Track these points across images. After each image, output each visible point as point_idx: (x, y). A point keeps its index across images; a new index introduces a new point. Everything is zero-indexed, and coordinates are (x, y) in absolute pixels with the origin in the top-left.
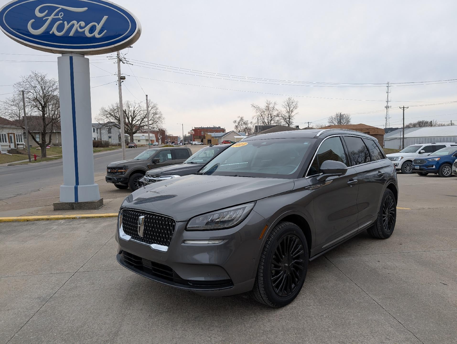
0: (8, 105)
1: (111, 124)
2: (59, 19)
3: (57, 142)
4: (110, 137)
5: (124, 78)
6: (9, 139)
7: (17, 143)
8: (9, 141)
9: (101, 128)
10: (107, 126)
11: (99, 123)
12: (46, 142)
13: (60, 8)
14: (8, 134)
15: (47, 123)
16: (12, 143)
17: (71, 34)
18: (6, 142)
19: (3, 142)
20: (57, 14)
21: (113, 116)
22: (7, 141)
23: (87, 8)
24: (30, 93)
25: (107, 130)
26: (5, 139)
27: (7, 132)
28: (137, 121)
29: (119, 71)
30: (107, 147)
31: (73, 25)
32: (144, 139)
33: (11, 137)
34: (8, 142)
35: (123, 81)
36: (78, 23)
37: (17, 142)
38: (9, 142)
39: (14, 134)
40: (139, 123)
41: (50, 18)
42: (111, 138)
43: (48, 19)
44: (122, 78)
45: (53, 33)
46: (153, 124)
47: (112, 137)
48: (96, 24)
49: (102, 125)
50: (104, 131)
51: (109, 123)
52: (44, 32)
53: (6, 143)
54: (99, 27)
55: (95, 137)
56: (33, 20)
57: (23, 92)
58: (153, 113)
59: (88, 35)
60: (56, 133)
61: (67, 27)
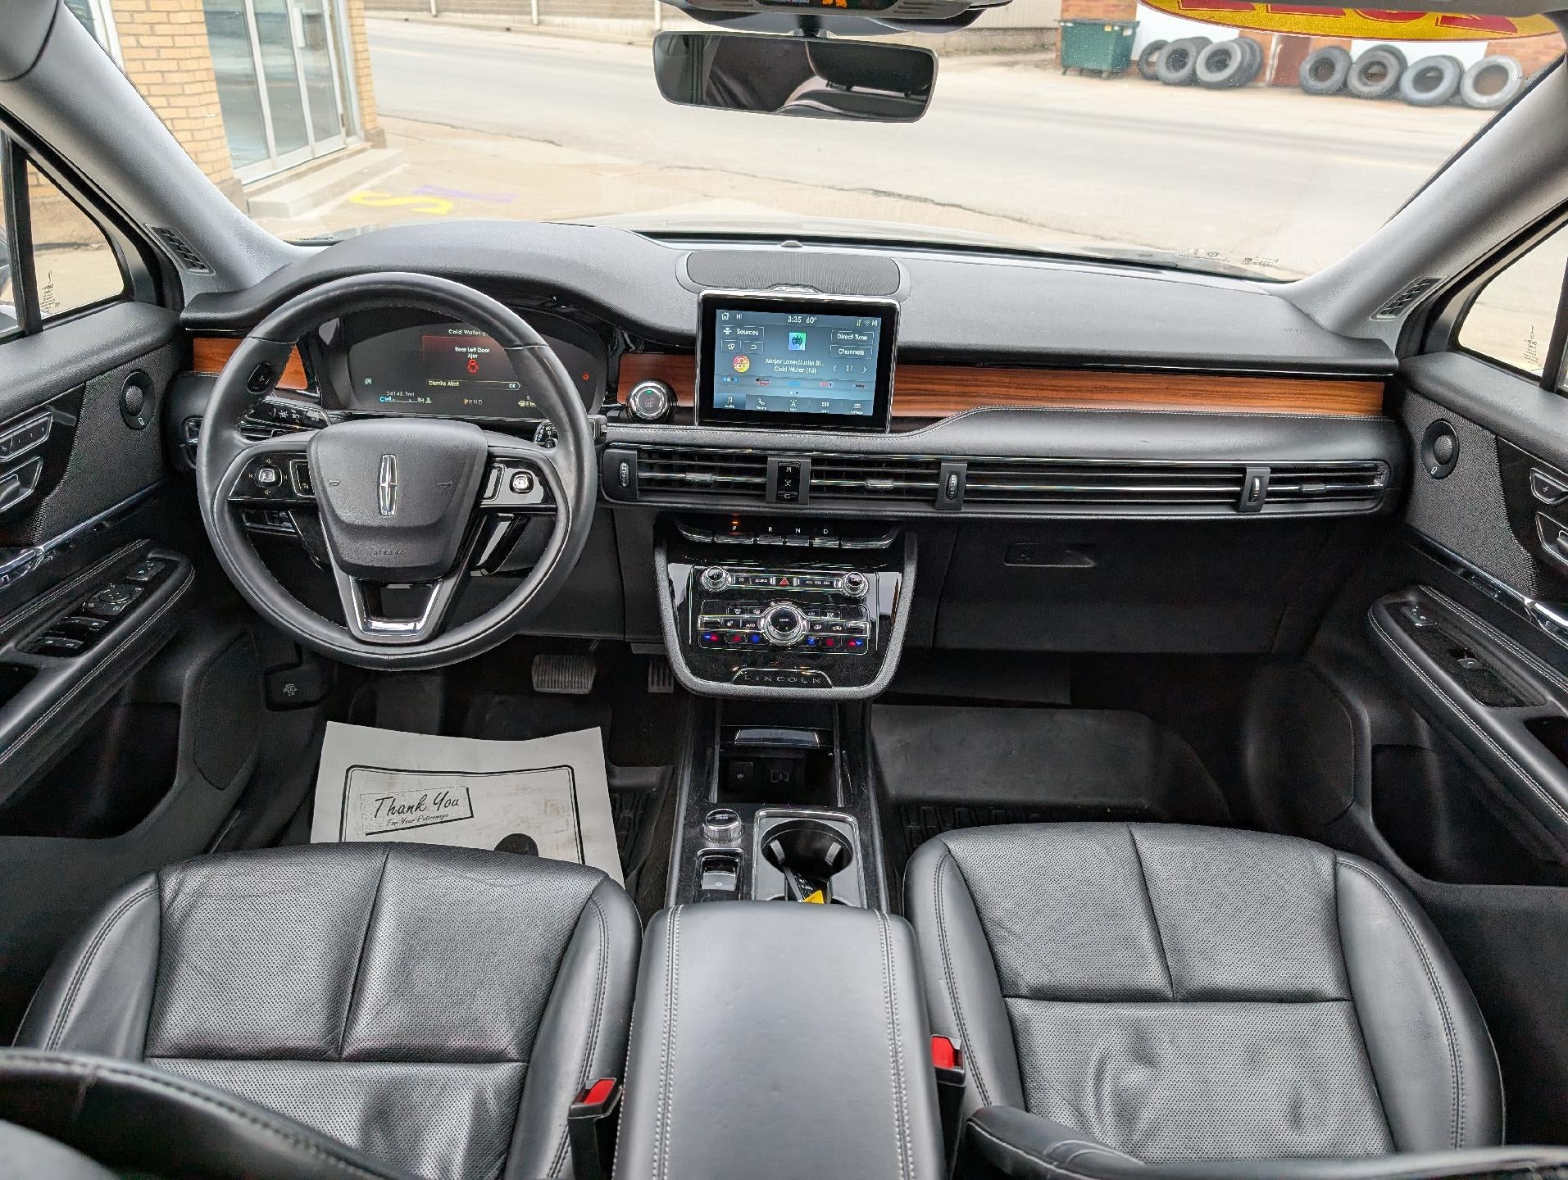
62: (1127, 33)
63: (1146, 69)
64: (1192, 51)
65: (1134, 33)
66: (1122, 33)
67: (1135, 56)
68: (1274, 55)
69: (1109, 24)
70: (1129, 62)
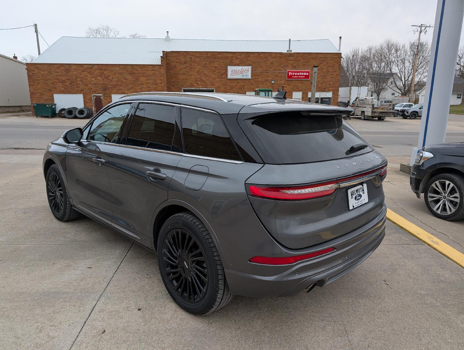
62: (54, 107)
63: (61, 115)
64: (74, 111)
65: (55, 107)
66: (52, 107)
67: (57, 112)
68: (95, 111)
69: (47, 105)
70: (56, 114)
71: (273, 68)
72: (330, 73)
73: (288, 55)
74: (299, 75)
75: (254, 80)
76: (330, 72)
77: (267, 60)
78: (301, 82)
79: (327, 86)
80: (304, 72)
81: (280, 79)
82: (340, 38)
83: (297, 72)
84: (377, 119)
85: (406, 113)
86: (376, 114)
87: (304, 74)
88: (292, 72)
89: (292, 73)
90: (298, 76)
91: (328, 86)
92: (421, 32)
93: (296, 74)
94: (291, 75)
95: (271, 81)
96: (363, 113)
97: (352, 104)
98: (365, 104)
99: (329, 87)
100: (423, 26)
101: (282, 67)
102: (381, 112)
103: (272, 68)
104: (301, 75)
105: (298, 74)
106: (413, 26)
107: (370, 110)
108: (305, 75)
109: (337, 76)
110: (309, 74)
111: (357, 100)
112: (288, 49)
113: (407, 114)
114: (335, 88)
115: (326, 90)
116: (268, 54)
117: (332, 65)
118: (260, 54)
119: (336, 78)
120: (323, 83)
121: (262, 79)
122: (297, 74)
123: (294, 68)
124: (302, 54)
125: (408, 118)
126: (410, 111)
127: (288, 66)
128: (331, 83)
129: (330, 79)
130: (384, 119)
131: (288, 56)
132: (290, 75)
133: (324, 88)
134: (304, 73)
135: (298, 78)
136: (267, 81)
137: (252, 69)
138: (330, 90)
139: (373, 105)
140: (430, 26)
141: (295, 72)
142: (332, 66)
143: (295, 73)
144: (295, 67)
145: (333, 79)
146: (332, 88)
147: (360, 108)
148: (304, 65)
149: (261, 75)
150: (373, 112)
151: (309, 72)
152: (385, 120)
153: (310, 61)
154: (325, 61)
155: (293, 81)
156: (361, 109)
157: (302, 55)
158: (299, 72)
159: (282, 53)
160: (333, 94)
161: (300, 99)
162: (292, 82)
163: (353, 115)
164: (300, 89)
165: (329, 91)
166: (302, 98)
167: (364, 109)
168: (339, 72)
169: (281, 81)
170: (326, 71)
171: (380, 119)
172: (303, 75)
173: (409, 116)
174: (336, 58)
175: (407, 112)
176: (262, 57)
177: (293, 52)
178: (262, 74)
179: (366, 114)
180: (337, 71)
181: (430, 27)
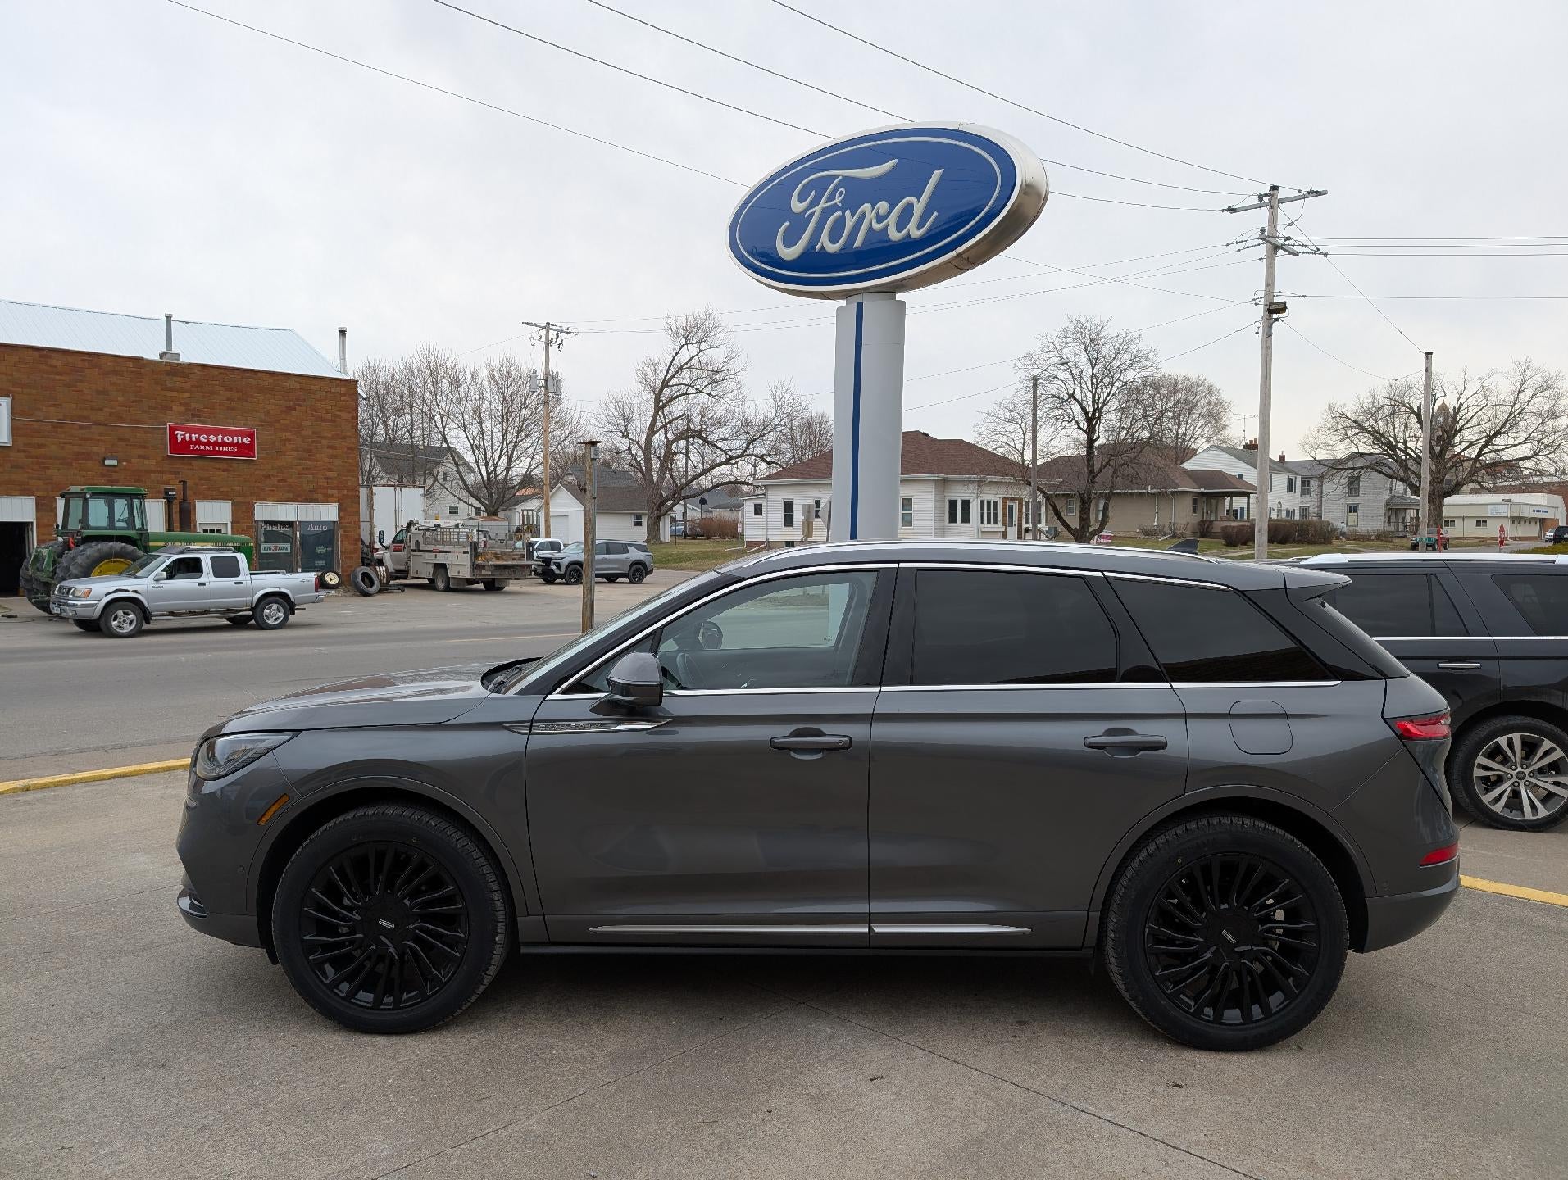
0: (997, 420)
1: (1359, 463)
2: (835, 208)
3: (1155, 524)
4: (1352, 509)
5: (1282, 309)
6: (1004, 515)
7: (1024, 525)
8: (1004, 520)
9: (1322, 477)
10: (1342, 469)
11: (1315, 459)
12: (1089, 526)
13: (840, 178)
14: (1005, 500)
15: (1097, 467)
16: (1011, 525)
17: (858, 243)
18: (996, 522)
19: (989, 522)
20: (831, 198)
21: (1369, 432)
22: (999, 519)
23: (895, 161)
24: (1055, 381)
25: (1344, 482)
26: (996, 515)
27: (1002, 496)
28: (1467, 447)
29: (1269, 284)
30: (1324, 543)
31: (863, 215)
32: (1505, 515)
33: (1011, 509)
34: (1001, 524)
35: (1276, 320)
36: (873, 208)
37: (1027, 522)
38: (1004, 524)
39: (1020, 501)
40: (1473, 453)
41: (818, 210)
42: (1355, 511)
43: (813, 214)
44: (1275, 309)
45: (822, 247)
46: (1536, 455)
47: (1360, 509)
48: (913, 199)
49: (1324, 465)
50: (1335, 488)
51: (1354, 456)
52: (804, 250)
53: (996, 526)
54: (919, 207)
55: (1291, 509)
56: (787, 223)
57: (1035, 379)
58: (1540, 414)
59: (895, 235)
60: (1153, 494)
61: (850, 223)
71: (106, 409)
72: (325, 442)
73: (169, 369)
74: (216, 443)
75: (24, 451)
76: (325, 438)
77: (81, 381)
78: (224, 466)
79: (320, 484)
80: (232, 434)
81: (141, 452)
82: (343, 333)
83: (208, 432)
84: (481, 586)
85: (554, 567)
86: (484, 572)
87: (236, 441)
88: (190, 431)
89: (187, 435)
90: (211, 447)
91: (323, 483)
92: (548, 343)
93: (203, 438)
94: (184, 439)
95: (105, 459)
96: (441, 571)
97: (394, 542)
98: (444, 543)
99: (327, 488)
100: (551, 327)
101: (144, 411)
102: (498, 567)
103: (101, 410)
104: (223, 444)
105: (213, 439)
106: (525, 323)
107: (466, 560)
108: (237, 445)
109: (349, 451)
110: (252, 441)
111: (413, 528)
112: (164, 350)
113: (557, 571)
114: (345, 492)
115: (316, 496)
116: (83, 360)
117: (329, 416)
118: (50, 357)
119: (348, 458)
120: (306, 472)
121: (63, 448)
122: (208, 438)
123: (193, 416)
124: (222, 371)
125: (558, 581)
126: (564, 563)
127: (171, 410)
128: (330, 474)
129: (327, 460)
130: (503, 588)
131: (168, 374)
132: (179, 440)
133: (310, 491)
134: (236, 438)
135: (214, 452)
136: (88, 456)
137: (12, 408)
138: (332, 496)
139: (474, 546)
140: (570, 330)
141: (200, 431)
142: (331, 421)
143: (199, 436)
144: (196, 415)
145: (337, 462)
146: (335, 492)
147: (427, 554)
148: (233, 409)
149: (56, 432)
150: (476, 567)
151: (251, 435)
152: (506, 588)
153: (252, 397)
154: (304, 400)
155: (194, 463)
156: (431, 559)
157: (221, 374)
158: (216, 433)
159: (142, 359)
160: (341, 510)
161: (226, 524)
162: (190, 464)
163: (405, 578)
164: (222, 489)
165: (326, 500)
166: (232, 523)
167: (441, 558)
168: (353, 440)
169: (146, 462)
170: (310, 433)
171: (493, 586)
172: (232, 444)
173: (562, 576)
174: (343, 395)
175: (558, 566)
176: (55, 366)
177: (184, 359)
178: (59, 430)
179: (452, 573)
180: (350, 437)
181: (568, 333)
